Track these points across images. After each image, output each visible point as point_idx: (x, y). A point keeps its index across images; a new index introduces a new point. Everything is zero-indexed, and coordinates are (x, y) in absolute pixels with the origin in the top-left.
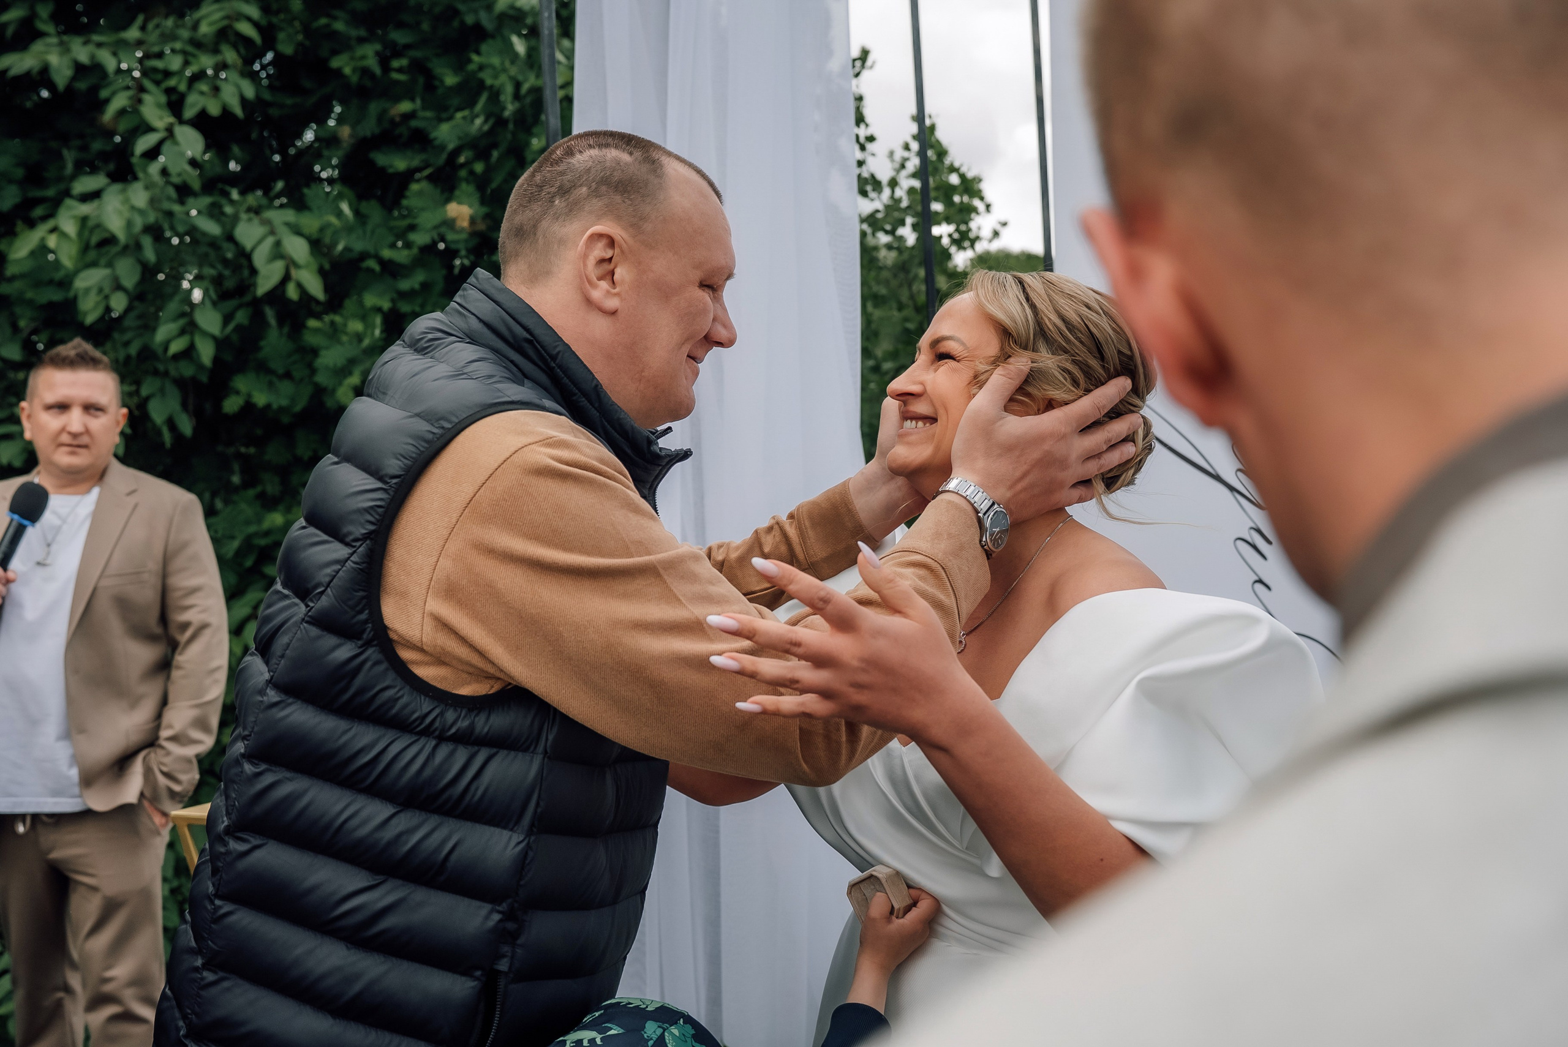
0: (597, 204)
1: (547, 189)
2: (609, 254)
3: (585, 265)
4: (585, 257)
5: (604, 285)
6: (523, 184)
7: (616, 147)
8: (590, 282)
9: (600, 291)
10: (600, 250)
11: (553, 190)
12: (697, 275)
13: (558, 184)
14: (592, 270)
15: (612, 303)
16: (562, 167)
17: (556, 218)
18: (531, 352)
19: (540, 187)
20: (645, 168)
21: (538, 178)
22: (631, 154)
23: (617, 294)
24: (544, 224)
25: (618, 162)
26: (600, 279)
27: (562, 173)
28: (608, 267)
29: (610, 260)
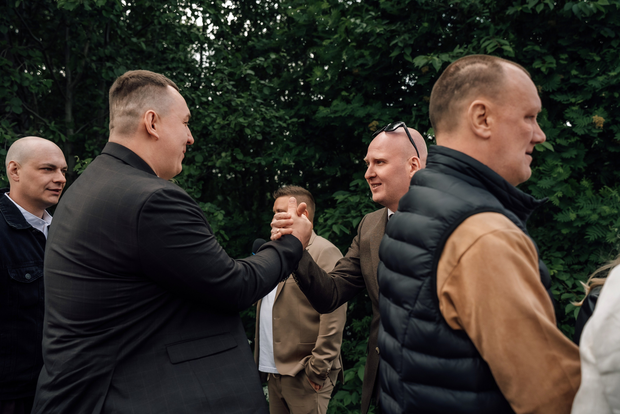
0: (475, 90)
1: (449, 87)
2: (482, 112)
3: (472, 119)
4: (472, 115)
5: (483, 126)
6: (437, 87)
7: (479, 62)
8: (476, 127)
9: (481, 130)
10: (479, 112)
11: (453, 87)
12: (523, 113)
13: (455, 84)
14: (476, 121)
15: (487, 134)
16: (455, 76)
17: (456, 99)
18: (470, 172)
19: (446, 87)
20: (494, 69)
21: (445, 82)
22: (486, 64)
23: (490, 130)
24: (451, 103)
25: (481, 69)
26: (480, 124)
27: (456, 79)
28: (483, 118)
29: (483, 115)
